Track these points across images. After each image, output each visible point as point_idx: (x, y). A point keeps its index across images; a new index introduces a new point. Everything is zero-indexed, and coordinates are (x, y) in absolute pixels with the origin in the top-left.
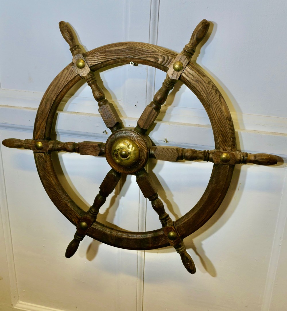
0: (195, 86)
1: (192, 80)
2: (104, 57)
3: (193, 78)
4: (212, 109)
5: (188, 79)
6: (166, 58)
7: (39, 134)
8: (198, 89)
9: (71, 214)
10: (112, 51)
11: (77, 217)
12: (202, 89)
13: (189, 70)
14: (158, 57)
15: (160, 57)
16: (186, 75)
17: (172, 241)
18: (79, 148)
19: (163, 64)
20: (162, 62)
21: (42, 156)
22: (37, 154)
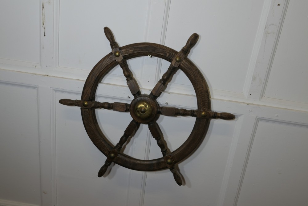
0: (188, 72)
1: (186, 68)
2: (133, 50)
3: (187, 67)
4: (197, 85)
5: (184, 67)
6: (171, 54)
7: (85, 96)
8: (190, 73)
9: (104, 149)
10: (138, 47)
11: (108, 151)
12: (192, 73)
13: (185, 62)
14: (166, 53)
15: (168, 53)
16: (183, 64)
17: (169, 165)
18: (112, 106)
19: (169, 57)
20: (169, 56)
21: (87, 111)
22: (83, 110)
